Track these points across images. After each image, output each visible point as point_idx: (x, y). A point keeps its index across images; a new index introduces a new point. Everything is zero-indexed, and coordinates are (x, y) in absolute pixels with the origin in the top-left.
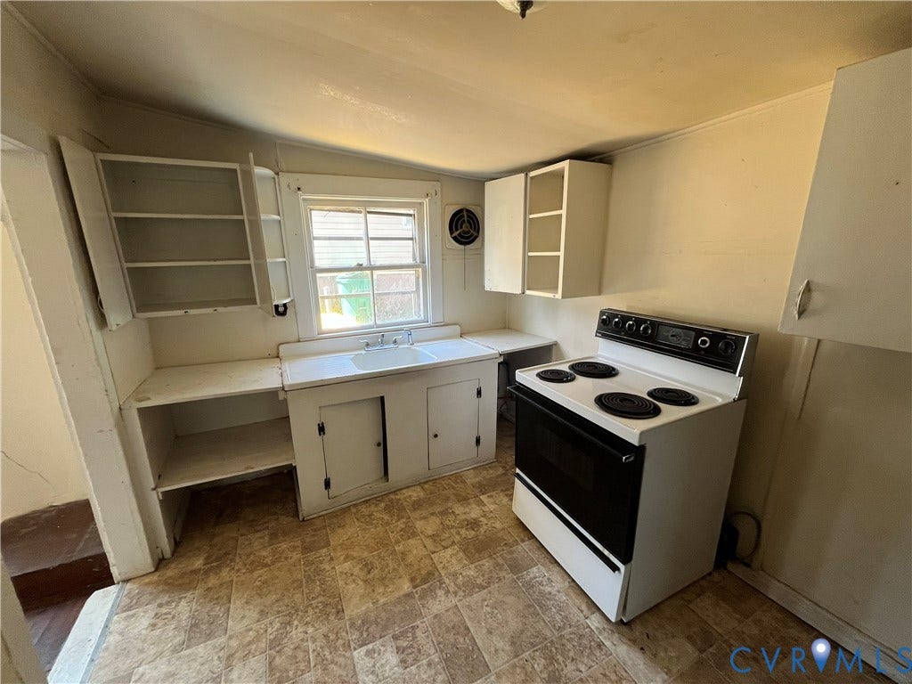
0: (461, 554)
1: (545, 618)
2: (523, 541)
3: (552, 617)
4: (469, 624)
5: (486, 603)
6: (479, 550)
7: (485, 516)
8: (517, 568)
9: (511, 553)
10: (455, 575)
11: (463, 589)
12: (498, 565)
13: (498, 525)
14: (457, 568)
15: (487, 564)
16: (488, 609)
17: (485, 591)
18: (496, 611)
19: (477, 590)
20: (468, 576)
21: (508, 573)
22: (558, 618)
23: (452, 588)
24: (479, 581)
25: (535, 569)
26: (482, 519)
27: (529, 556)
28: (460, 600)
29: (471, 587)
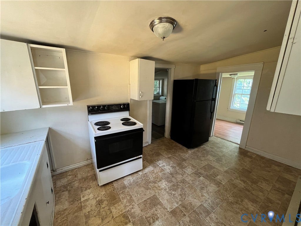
0: (116, 205)
1: (140, 182)
2: (113, 185)
3: (140, 181)
4: (144, 200)
5: (136, 196)
6: (115, 199)
7: (96, 198)
8: (124, 187)
9: (118, 189)
10: (125, 206)
11: (131, 203)
12: (122, 193)
13: (103, 193)
14: (122, 206)
15: (121, 196)
16: (138, 195)
17: (132, 196)
18: (139, 193)
19: (132, 198)
20: (126, 202)
21: (126, 190)
22: (140, 180)
23: (131, 207)
24: (128, 198)
25: (125, 183)
26: (98, 199)
27: (120, 184)
28: (136, 204)
29: (131, 201)
